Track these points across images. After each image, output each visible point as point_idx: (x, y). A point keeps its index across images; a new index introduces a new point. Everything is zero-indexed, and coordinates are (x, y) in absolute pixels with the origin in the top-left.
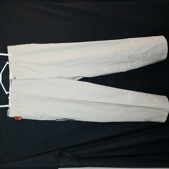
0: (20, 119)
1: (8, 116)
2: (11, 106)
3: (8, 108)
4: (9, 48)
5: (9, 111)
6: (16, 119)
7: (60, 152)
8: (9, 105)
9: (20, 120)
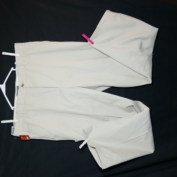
0: (28, 138)
1: (12, 134)
2: (17, 121)
3: (12, 124)
4: (17, 46)
5: (14, 129)
6: (22, 138)
8: (14, 121)
9: (28, 140)
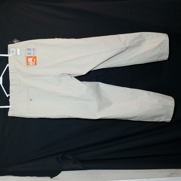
7: (63, 155)
